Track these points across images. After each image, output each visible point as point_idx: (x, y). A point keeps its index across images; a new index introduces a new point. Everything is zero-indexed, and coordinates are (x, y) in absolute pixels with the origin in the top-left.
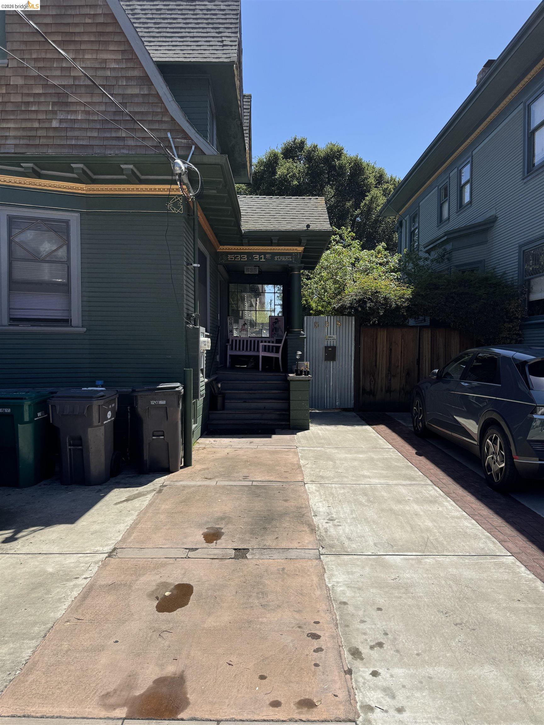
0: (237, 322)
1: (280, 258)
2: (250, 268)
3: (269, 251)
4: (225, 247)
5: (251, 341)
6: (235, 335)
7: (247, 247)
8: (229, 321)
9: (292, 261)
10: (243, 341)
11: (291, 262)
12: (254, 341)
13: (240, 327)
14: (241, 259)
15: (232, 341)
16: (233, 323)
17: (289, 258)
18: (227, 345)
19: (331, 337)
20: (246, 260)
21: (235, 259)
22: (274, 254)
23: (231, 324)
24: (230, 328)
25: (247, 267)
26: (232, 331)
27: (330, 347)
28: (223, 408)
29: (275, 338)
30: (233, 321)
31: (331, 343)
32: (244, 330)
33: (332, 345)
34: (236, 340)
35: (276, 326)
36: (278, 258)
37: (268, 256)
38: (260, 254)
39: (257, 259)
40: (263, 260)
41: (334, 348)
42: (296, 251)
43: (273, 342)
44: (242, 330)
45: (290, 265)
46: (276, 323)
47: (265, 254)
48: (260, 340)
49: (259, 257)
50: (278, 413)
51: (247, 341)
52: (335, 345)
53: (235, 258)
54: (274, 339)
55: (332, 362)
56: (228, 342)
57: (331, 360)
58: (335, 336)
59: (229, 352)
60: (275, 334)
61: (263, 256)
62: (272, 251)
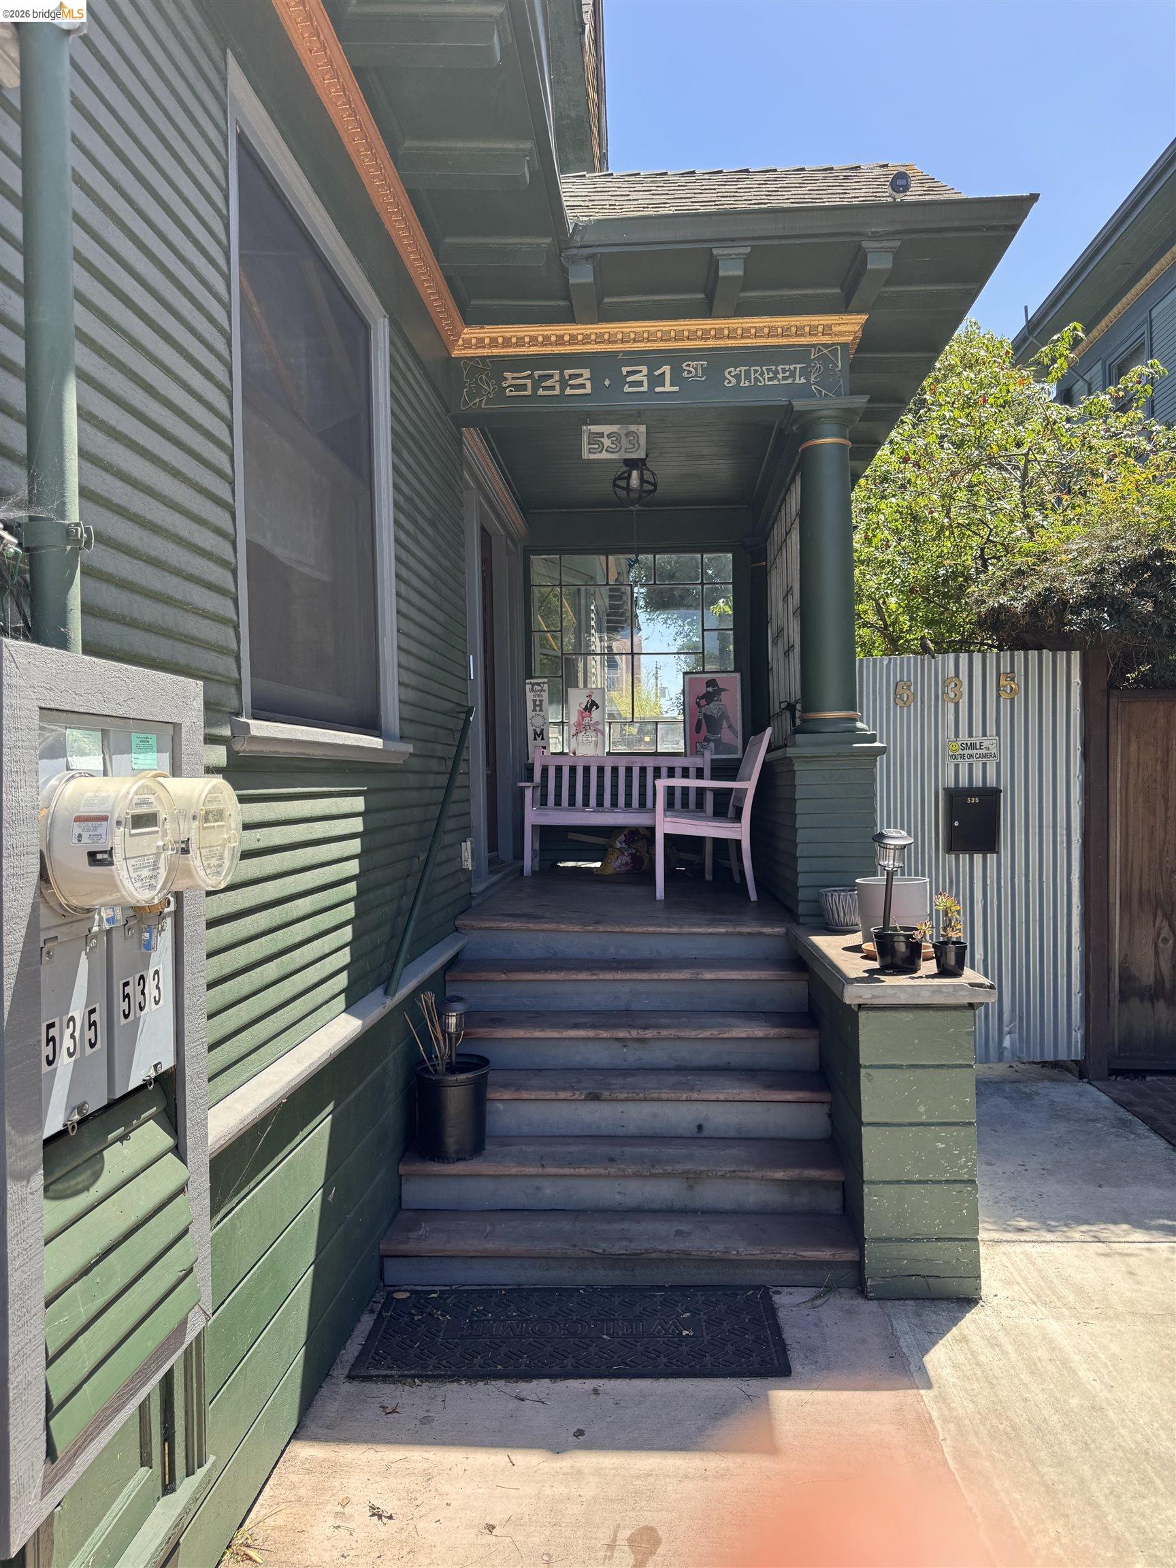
0: (561, 698)
1: (748, 376)
2: (606, 429)
3: (699, 344)
4: (489, 332)
5: (615, 770)
6: (555, 747)
7: (592, 329)
8: (530, 696)
9: (808, 383)
10: (587, 769)
11: (803, 390)
12: (629, 770)
13: (574, 718)
14: (563, 389)
15: (545, 770)
16: (545, 703)
17: (793, 374)
18: (522, 790)
19: (972, 746)
20: (588, 390)
21: (535, 389)
22: (719, 359)
23: (538, 706)
24: (538, 721)
25: (595, 429)
26: (541, 735)
27: (971, 791)
28: (477, 1145)
29: (708, 756)
30: (545, 696)
31: (976, 775)
32: (586, 727)
33: (978, 782)
34: (559, 769)
35: (712, 709)
36: (738, 377)
37: (691, 368)
38: (653, 359)
39: (640, 384)
40: (668, 388)
41: (990, 797)
42: (826, 339)
43: (700, 774)
44: (581, 727)
45: (799, 405)
46: (709, 697)
47: (675, 358)
48: (650, 763)
49: (650, 376)
50: (780, 1175)
51: (601, 770)
52: (991, 782)
53: (536, 384)
54: (705, 761)
55: (978, 858)
56: (530, 778)
57: (978, 851)
58: (990, 744)
59: (533, 816)
60: (706, 740)
61: (666, 369)
62: (711, 343)
